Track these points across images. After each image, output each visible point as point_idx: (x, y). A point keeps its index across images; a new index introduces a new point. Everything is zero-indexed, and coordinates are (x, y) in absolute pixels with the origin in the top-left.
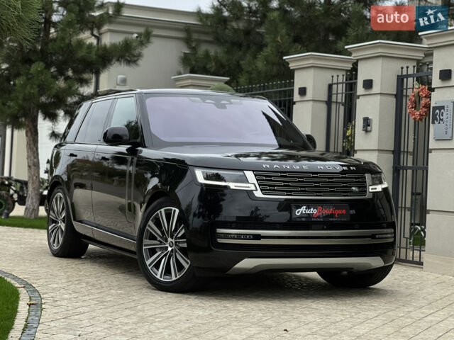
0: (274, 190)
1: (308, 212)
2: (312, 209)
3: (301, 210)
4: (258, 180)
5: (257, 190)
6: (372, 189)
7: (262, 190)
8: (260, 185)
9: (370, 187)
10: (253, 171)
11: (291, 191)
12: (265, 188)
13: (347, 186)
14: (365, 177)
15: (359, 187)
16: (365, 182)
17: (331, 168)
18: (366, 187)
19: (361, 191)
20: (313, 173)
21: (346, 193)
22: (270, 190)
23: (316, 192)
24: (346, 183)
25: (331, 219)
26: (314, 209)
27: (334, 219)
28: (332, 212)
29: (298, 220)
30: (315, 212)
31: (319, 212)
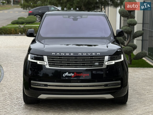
3: (66, 74)
7: (49, 65)
9: (106, 63)
10: (47, 56)
12: (51, 64)
13: (92, 63)
14: (104, 58)
15: (99, 63)
16: (104, 60)
17: (86, 54)
18: (103, 62)
19: (99, 65)
20: (75, 57)
21: (91, 66)
22: (53, 65)
23: (75, 66)
24: (92, 61)
25: (81, 78)
26: (72, 74)
27: (82, 78)
28: (82, 75)
29: (64, 78)
30: (73, 75)
31: (75, 75)
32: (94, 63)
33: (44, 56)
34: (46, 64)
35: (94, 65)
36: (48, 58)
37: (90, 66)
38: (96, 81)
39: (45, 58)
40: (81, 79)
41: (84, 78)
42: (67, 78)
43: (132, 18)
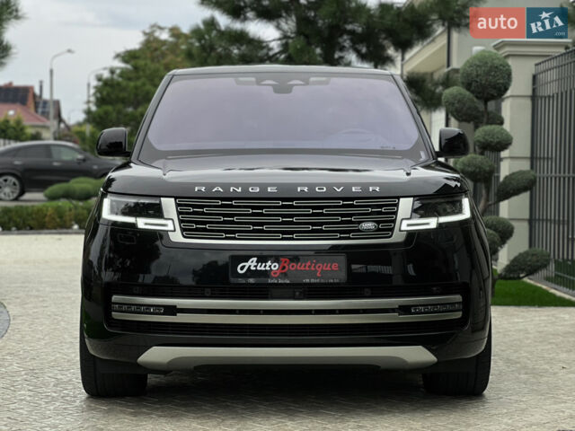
0: (205, 230)
1: (261, 267)
2: (269, 263)
3: (247, 264)
4: (179, 213)
5: (175, 231)
6: (409, 225)
7: (183, 230)
8: (181, 221)
9: (405, 222)
10: (176, 198)
11: (234, 232)
12: (189, 226)
13: (350, 222)
14: (397, 205)
15: (378, 222)
16: (396, 213)
17: (325, 190)
18: (394, 221)
19: (379, 230)
20: (283, 199)
21: (345, 233)
22: (197, 230)
23: (283, 233)
24: (351, 215)
25: (308, 281)
26: (272, 263)
27: (313, 281)
28: (309, 267)
29: (242, 281)
30: (275, 267)
31: (284, 268)
32: (359, 223)
33: (162, 199)
34: (170, 227)
35: (359, 231)
36: (178, 205)
37: (341, 232)
38: (368, 291)
39: (169, 205)
40: (306, 284)
41: (318, 281)
42: (251, 280)
43: (491, 124)
